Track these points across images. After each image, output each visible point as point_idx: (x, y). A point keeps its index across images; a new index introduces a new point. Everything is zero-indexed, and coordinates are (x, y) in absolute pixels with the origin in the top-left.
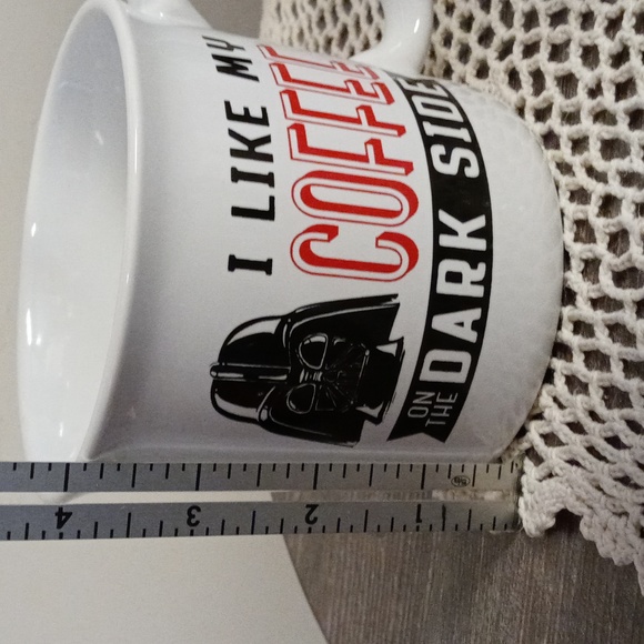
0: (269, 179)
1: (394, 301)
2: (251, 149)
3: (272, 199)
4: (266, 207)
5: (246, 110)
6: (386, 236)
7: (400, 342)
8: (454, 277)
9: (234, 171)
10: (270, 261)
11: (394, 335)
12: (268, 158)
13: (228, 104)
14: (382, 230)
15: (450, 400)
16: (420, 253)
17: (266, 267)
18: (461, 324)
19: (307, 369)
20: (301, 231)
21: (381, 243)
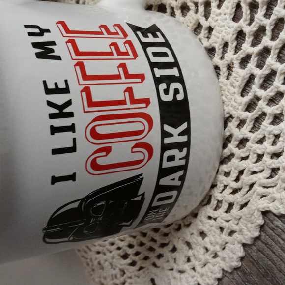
0: (72, 128)
1: (141, 177)
2: (61, 111)
3: (74, 139)
4: (71, 145)
5: (56, 84)
6: (136, 146)
7: (143, 195)
8: (171, 158)
9: (52, 127)
10: (75, 174)
11: (140, 192)
12: (71, 115)
13: (45, 82)
14: (134, 143)
15: (165, 210)
16: (154, 151)
17: (73, 177)
18: (174, 179)
19: (94, 217)
20: (91, 154)
21: (134, 150)
